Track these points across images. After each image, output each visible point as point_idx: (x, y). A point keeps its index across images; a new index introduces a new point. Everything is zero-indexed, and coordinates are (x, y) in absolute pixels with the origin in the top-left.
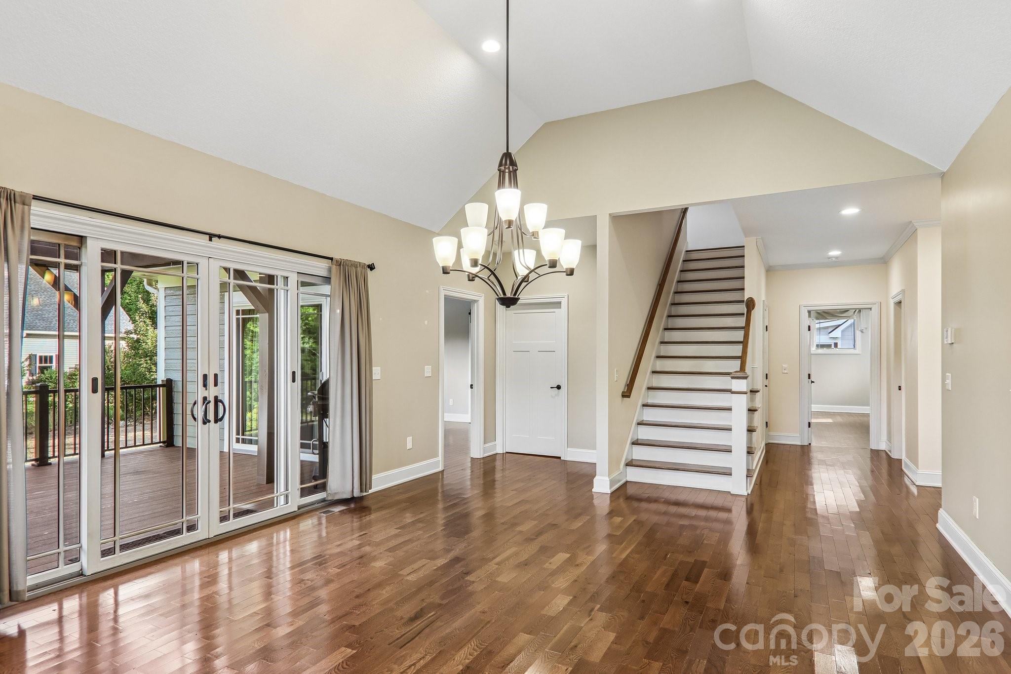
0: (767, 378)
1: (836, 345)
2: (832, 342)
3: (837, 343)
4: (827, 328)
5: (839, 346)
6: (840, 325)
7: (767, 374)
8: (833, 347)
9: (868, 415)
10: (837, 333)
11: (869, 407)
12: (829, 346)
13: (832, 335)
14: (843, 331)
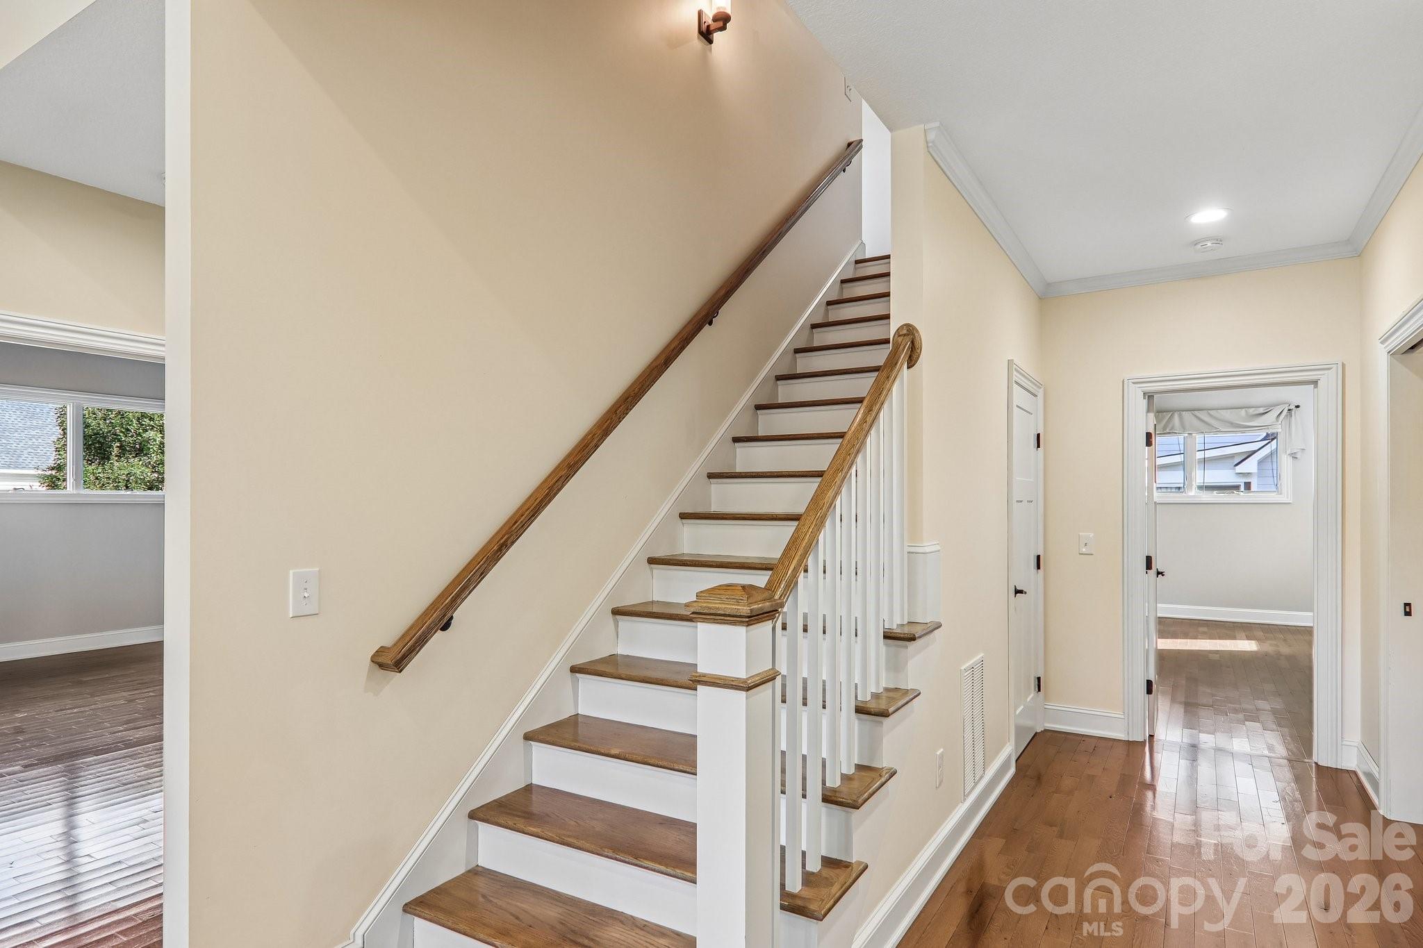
0: (1038, 567)
1: (1248, 486)
2: (1241, 481)
3: (1250, 483)
4: (1232, 456)
5: (1253, 488)
6: (1254, 452)
7: (1038, 557)
8: (1242, 488)
9: (1308, 631)
10: (1251, 465)
11: (1311, 614)
12: (1237, 488)
13: (1239, 469)
14: (1260, 462)
